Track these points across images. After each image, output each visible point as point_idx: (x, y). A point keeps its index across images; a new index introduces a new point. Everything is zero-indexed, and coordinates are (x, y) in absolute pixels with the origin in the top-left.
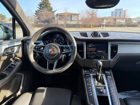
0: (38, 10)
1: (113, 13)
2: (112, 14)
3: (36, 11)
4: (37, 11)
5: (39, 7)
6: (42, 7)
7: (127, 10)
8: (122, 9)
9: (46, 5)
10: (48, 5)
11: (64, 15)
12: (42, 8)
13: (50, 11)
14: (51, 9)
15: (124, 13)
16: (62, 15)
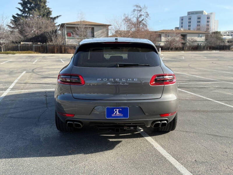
0: (17, 14)
1: (182, 20)
2: (182, 23)
3: (14, 17)
4: (16, 16)
5: (22, 9)
6: (28, 8)
7: (211, 13)
8: (202, 12)
9: (36, 5)
10: (42, 4)
11: (77, 28)
12: (27, 10)
13: (45, 17)
14: (49, 13)
15: (206, 20)
16: (74, 28)
